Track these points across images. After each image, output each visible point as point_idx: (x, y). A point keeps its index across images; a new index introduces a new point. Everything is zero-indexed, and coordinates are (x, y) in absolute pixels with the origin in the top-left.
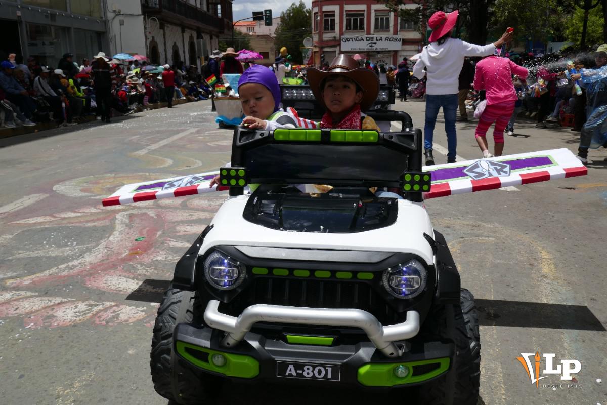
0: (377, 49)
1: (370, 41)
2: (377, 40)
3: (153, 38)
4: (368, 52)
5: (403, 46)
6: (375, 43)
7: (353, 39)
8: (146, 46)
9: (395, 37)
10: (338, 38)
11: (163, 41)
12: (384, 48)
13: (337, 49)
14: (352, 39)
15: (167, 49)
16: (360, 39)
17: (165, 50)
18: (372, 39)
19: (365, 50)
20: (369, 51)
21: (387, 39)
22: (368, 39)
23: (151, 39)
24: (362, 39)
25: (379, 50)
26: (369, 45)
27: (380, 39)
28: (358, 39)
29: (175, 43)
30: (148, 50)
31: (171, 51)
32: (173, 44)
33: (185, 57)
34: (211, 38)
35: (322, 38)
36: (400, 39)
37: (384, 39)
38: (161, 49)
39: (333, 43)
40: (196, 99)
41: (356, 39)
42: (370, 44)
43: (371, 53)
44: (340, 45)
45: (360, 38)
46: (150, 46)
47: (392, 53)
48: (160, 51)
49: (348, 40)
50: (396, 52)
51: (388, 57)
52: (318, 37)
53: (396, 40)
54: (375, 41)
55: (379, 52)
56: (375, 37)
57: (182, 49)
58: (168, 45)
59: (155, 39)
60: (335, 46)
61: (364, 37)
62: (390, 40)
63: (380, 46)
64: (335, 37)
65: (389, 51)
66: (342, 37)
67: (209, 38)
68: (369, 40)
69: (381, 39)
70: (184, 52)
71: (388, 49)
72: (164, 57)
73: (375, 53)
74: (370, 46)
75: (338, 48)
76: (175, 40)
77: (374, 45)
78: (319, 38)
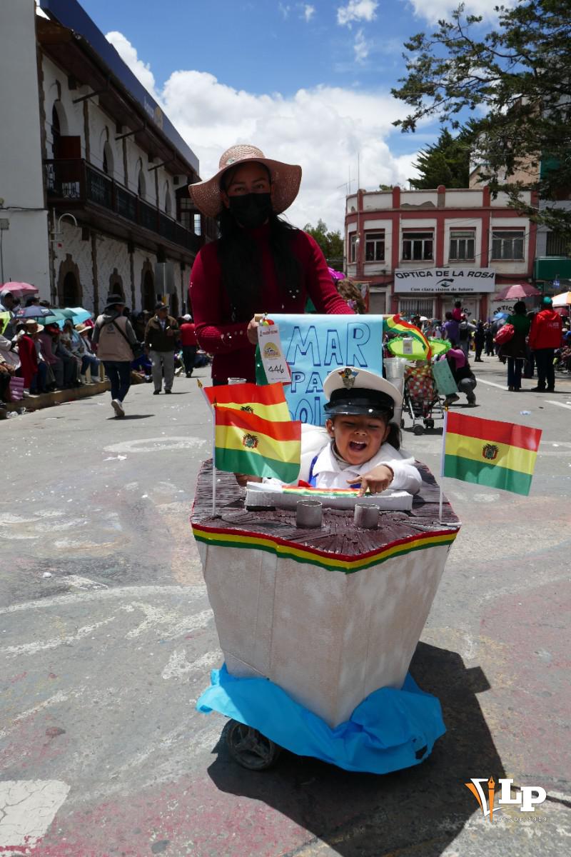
0: (453, 289)
1: (443, 277)
2: (454, 275)
3: (69, 256)
4: (437, 295)
5: (497, 285)
6: (452, 280)
7: (415, 274)
8: (52, 270)
9: (484, 270)
10: (389, 273)
11: (92, 266)
12: (466, 287)
13: (388, 290)
14: (412, 273)
15: (99, 280)
16: (426, 274)
17: (95, 283)
18: (445, 274)
19: (435, 291)
20: (442, 294)
21: (471, 274)
22: (439, 274)
23: (64, 259)
24: (429, 274)
25: (458, 291)
26: (441, 283)
27: (459, 275)
28: (422, 274)
29: (115, 270)
30: (57, 279)
31: (107, 284)
32: (112, 272)
33: (134, 298)
34: (183, 268)
35: (363, 272)
36: (493, 274)
37: (466, 273)
38: (85, 279)
39: (381, 280)
40: (148, 377)
41: (419, 274)
42: (443, 282)
43: (443, 297)
44: (392, 283)
45: (426, 271)
46: (60, 272)
47: (480, 297)
48: (82, 283)
49: (405, 275)
50: (485, 295)
51: (471, 304)
52: (355, 270)
53: (485, 275)
54: (450, 277)
55: (457, 295)
56: (451, 270)
57: (130, 284)
58: (100, 273)
59: (74, 260)
60: (384, 285)
61: (433, 271)
62: (475, 276)
63: (459, 285)
64: (384, 271)
65: (475, 294)
66: (396, 270)
67: (179, 268)
68: (441, 275)
69: (461, 274)
70: (133, 289)
71: (472, 290)
72: (92, 295)
73: (452, 296)
74: (443, 285)
75: (389, 288)
76: (116, 266)
77: (448, 283)
78: (357, 273)
